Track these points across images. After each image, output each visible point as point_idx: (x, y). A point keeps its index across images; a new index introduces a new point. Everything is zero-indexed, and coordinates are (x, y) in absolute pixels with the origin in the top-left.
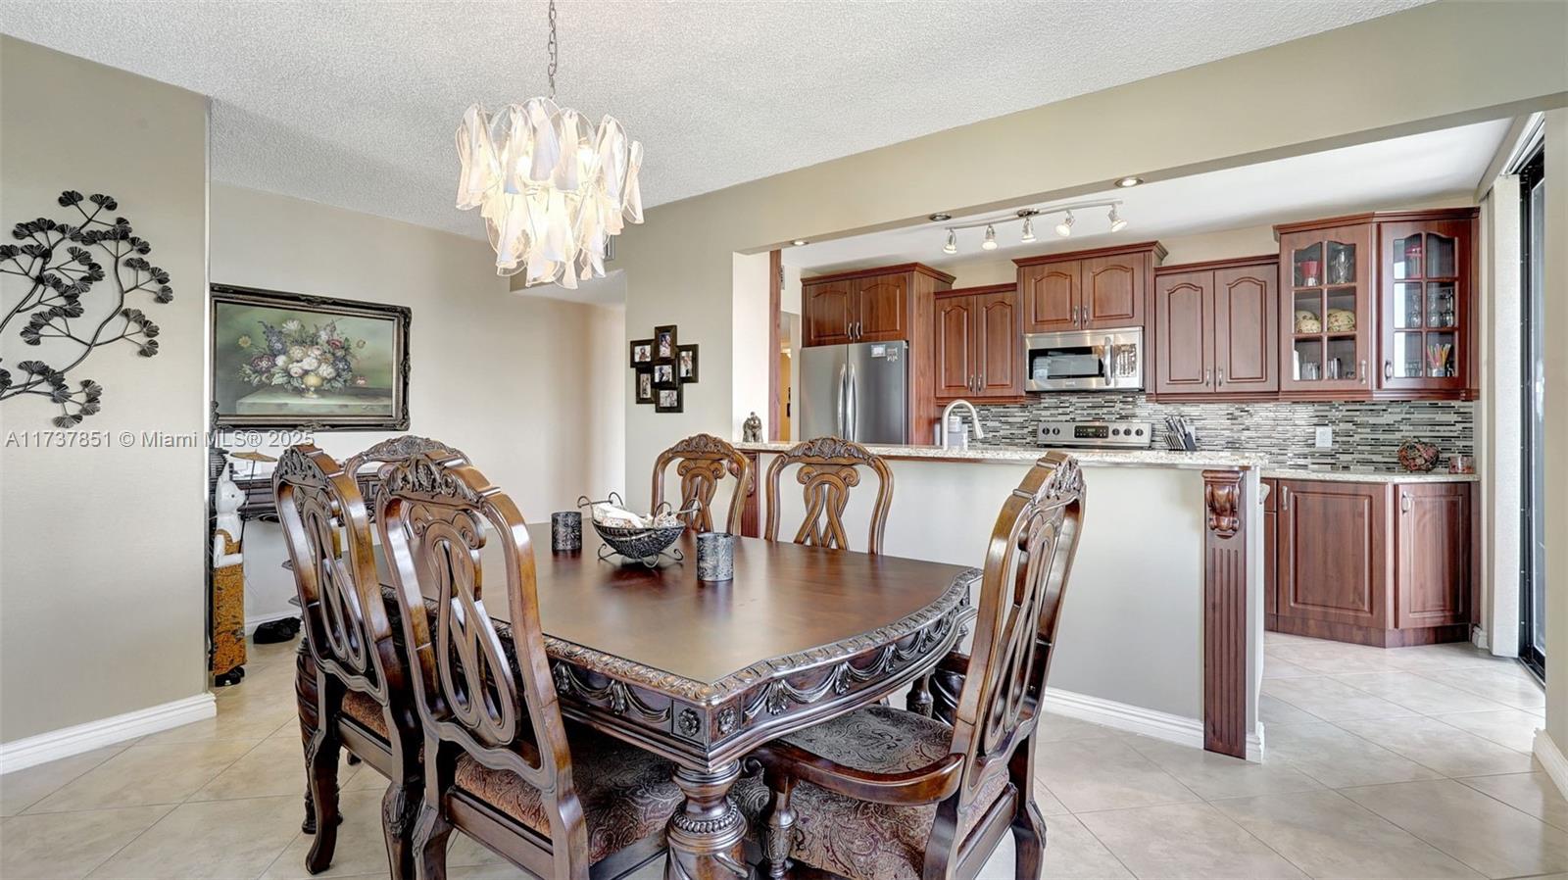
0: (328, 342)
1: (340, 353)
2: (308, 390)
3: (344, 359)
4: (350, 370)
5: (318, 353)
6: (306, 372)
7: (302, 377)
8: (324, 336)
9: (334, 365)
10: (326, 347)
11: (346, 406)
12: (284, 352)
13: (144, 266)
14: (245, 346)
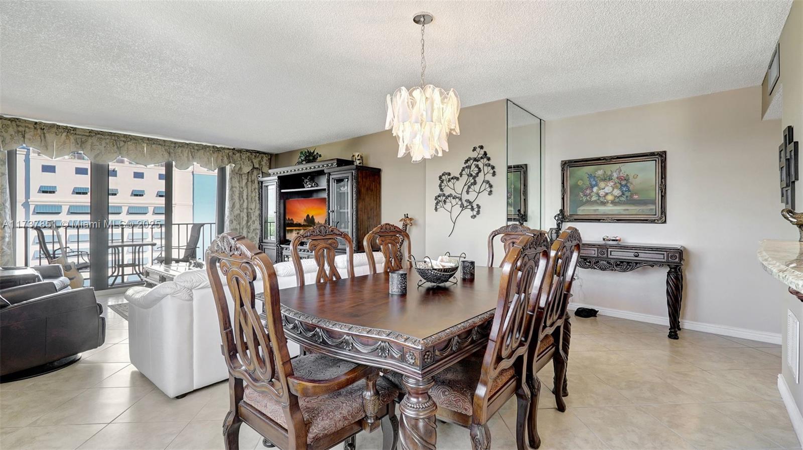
0: (617, 178)
1: (624, 183)
2: (608, 202)
3: (626, 185)
4: (629, 190)
5: (612, 184)
6: (607, 194)
7: (604, 196)
8: (615, 175)
9: (621, 189)
10: (617, 181)
11: (627, 210)
12: (596, 185)
13: (489, 165)
14: (580, 184)
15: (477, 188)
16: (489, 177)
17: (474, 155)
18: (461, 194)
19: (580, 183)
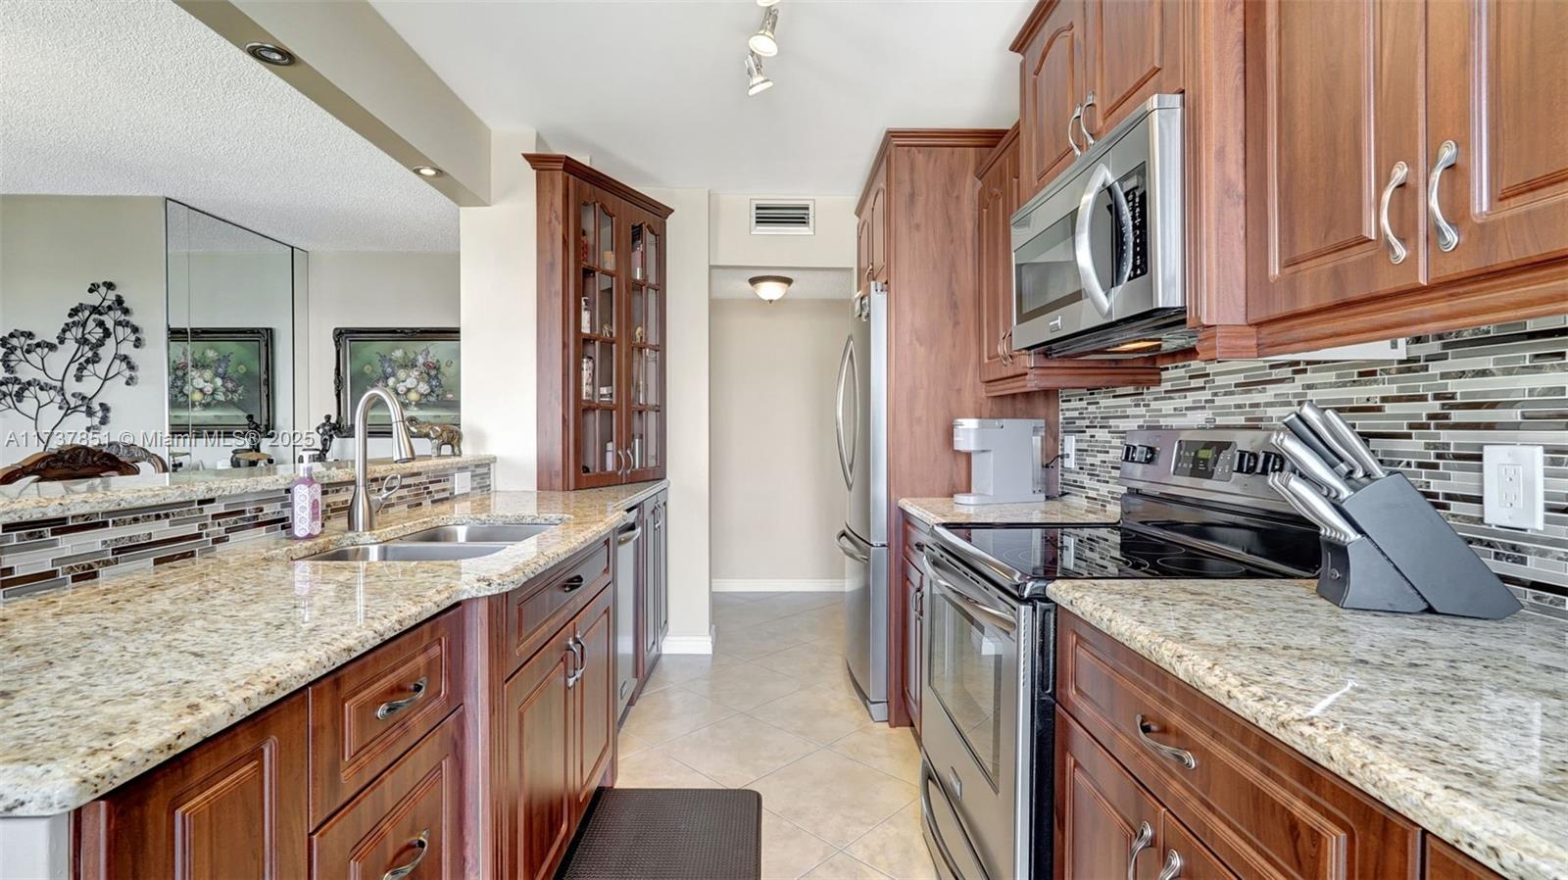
0: (424, 364)
1: (433, 373)
2: (411, 404)
3: (436, 377)
4: (441, 386)
5: (417, 373)
6: (409, 390)
7: (406, 394)
8: (421, 360)
9: (429, 382)
10: (423, 369)
11: (439, 416)
12: (393, 375)
13: (127, 324)
14: (368, 372)
15: (101, 368)
16: (127, 348)
17: (94, 299)
18: (63, 381)
19: (367, 369)
